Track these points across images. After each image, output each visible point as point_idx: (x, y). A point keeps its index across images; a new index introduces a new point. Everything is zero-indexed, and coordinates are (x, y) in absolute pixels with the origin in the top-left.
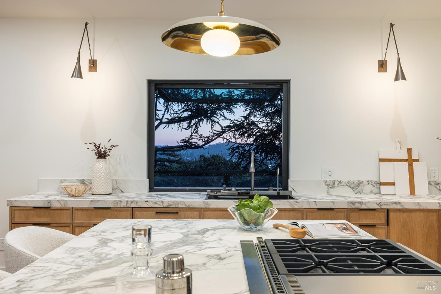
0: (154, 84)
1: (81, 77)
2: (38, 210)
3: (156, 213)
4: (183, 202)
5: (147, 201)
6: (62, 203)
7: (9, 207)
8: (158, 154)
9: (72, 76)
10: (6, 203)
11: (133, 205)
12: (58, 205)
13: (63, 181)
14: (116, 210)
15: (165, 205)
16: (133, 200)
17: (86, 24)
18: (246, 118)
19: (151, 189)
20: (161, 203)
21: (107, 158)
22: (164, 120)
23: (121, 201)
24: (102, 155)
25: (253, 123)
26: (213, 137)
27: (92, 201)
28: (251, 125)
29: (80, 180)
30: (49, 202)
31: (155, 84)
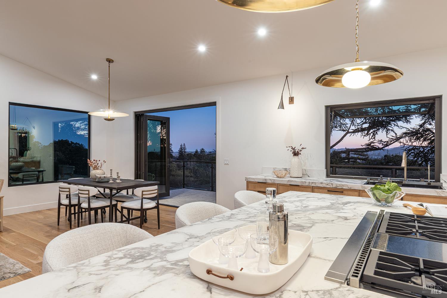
0: (329, 108)
1: (283, 108)
2: (260, 184)
3: (328, 191)
4: (347, 185)
5: (322, 183)
6: (272, 181)
7: (246, 181)
8: (351, 154)
9: (278, 108)
10: (245, 179)
11: (313, 185)
12: (270, 182)
13: (275, 168)
14: (303, 187)
15: (334, 186)
16: (313, 182)
17: (287, 77)
18: (421, 126)
19: (328, 176)
20: (331, 185)
21: (300, 155)
22: (350, 131)
23: (305, 182)
24: (296, 154)
25: (428, 130)
26: (391, 141)
27: (288, 181)
28: (426, 131)
29: (284, 168)
30: (266, 180)
31: (331, 108)
